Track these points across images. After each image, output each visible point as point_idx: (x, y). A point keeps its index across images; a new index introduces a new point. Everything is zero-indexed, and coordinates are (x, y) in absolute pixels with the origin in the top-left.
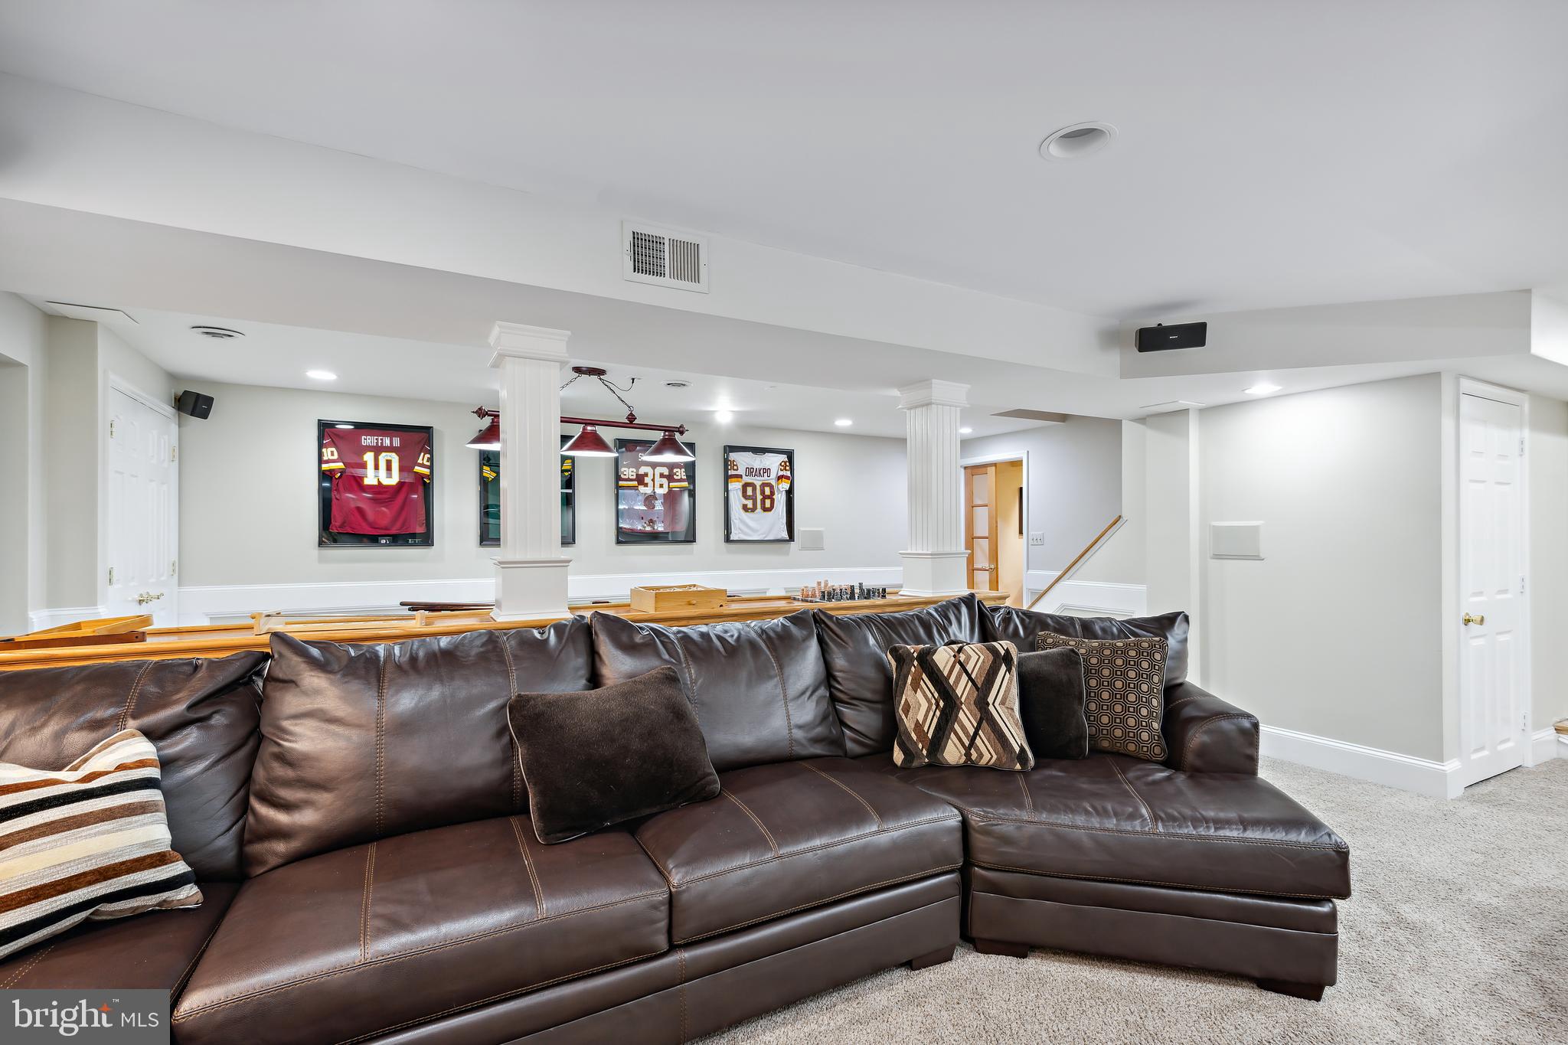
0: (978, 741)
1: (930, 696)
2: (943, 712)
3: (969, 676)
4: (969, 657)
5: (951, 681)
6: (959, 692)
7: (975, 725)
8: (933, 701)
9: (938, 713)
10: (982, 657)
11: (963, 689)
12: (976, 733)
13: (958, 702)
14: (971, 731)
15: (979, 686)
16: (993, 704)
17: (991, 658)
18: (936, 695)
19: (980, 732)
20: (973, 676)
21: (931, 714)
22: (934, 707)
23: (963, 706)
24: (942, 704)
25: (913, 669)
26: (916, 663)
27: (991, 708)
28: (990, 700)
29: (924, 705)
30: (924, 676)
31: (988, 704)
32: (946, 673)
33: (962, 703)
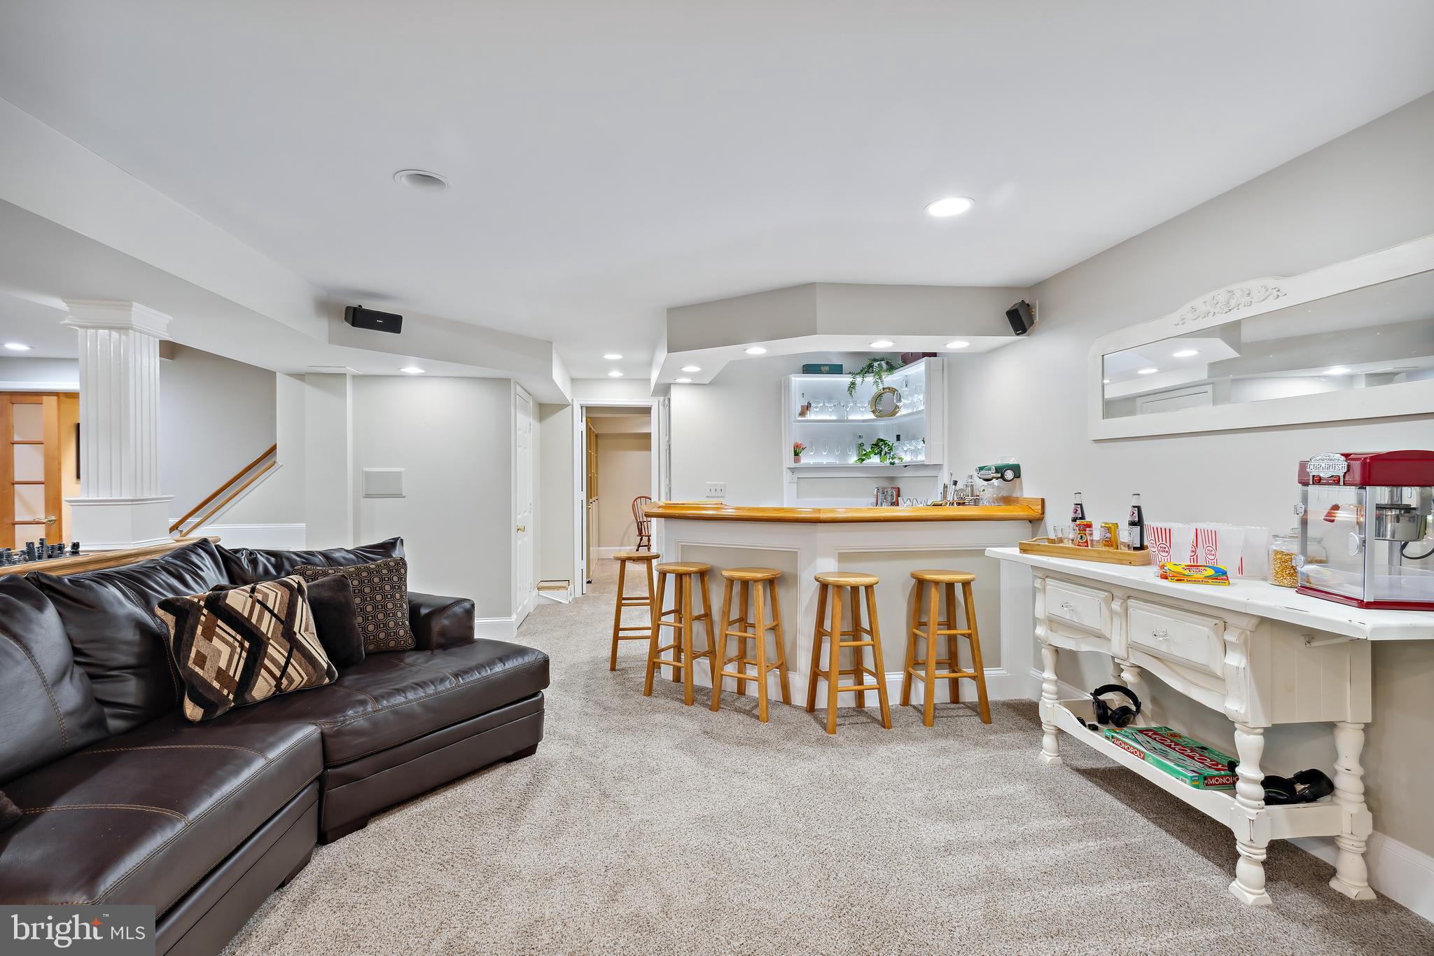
0: (290, 669)
1: (231, 640)
2: (249, 652)
3: (271, 612)
4: (266, 596)
5: (254, 620)
6: (264, 629)
7: (286, 654)
8: (237, 644)
9: (244, 654)
10: (279, 593)
11: (267, 625)
12: (288, 662)
13: (265, 639)
14: (282, 661)
15: (284, 619)
16: (299, 632)
17: (288, 592)
18: (239, 637)
19: (292, 660)
20: (276, 612)
21: (236, 657)
22: (238, 650)
23: (271, 641)
24: (247, 644)
25: (203, 618)
26: (205, 611)
27: (298, 636)
28: (296, 629)
29: (226, 651)
30: (220, 622)
31: (295, 633)
32: (246, 614)
33: (269, 639)
